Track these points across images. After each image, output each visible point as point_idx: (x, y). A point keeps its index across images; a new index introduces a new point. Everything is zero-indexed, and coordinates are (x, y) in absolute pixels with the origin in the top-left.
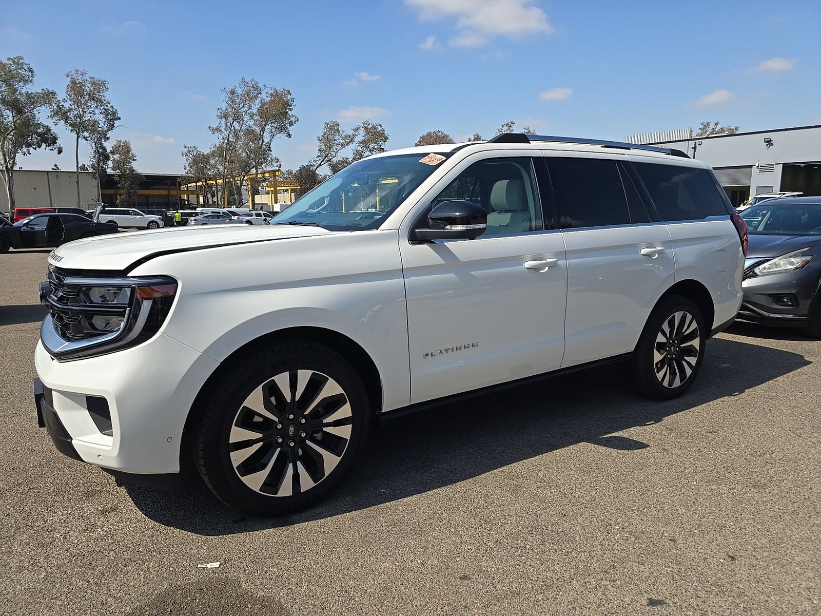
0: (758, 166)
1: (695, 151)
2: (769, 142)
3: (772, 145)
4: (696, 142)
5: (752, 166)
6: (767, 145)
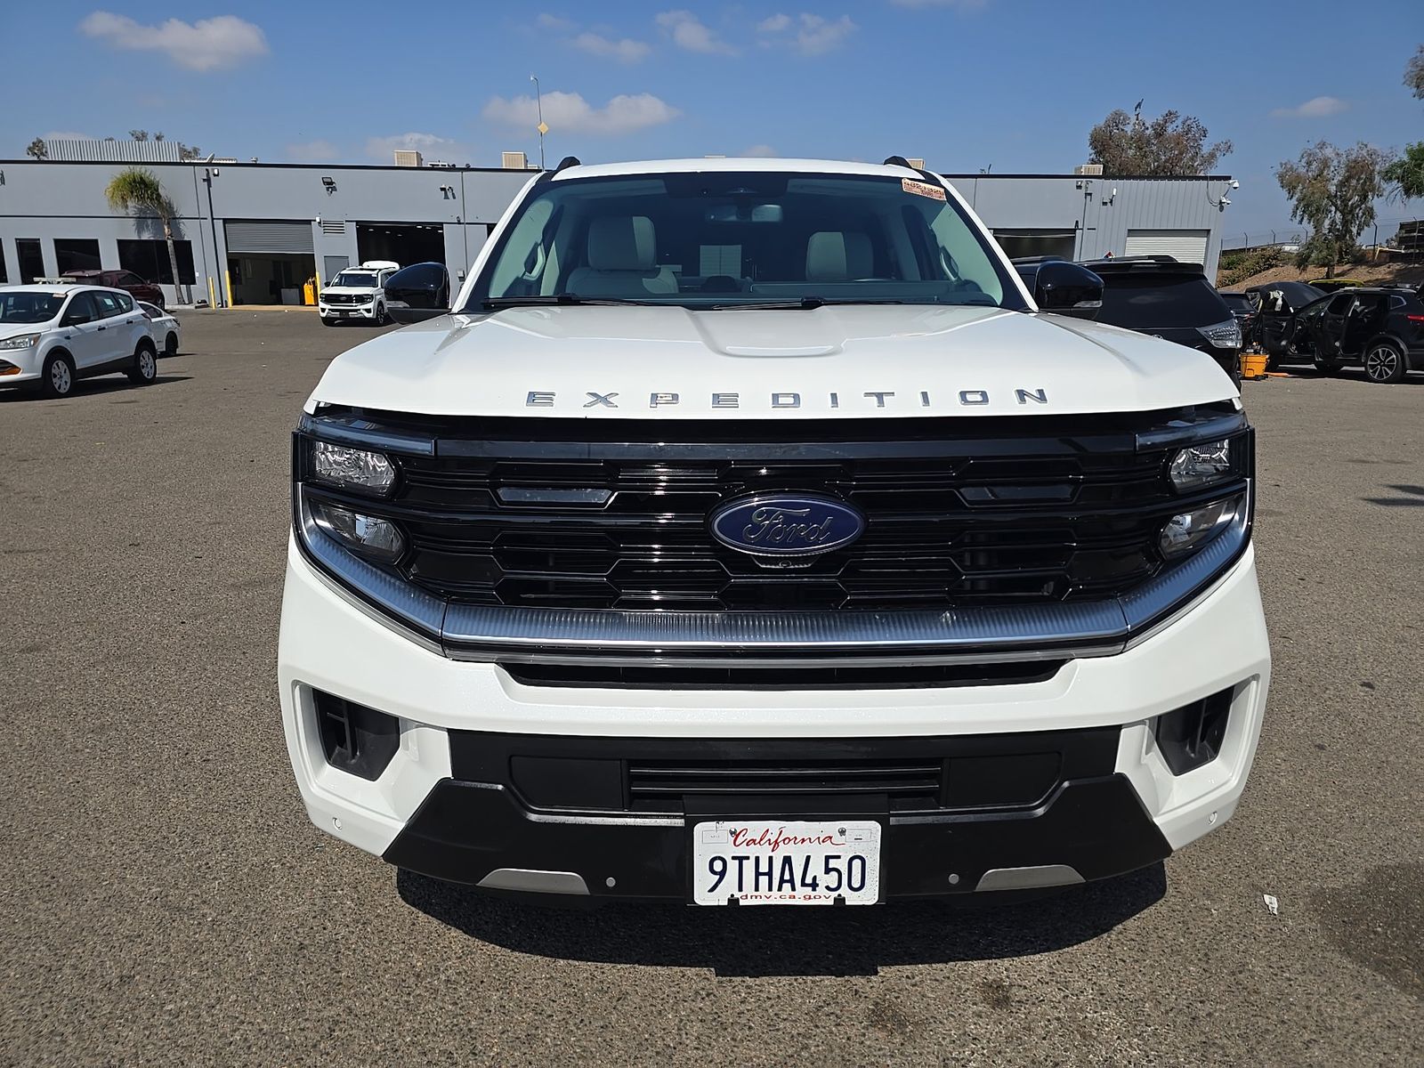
0: (320, 223)
1: (209, 186)
2: (330, 184)
3: (334, 189)
4: (207, 170)
5: (311, 221)
6: (328, 189)
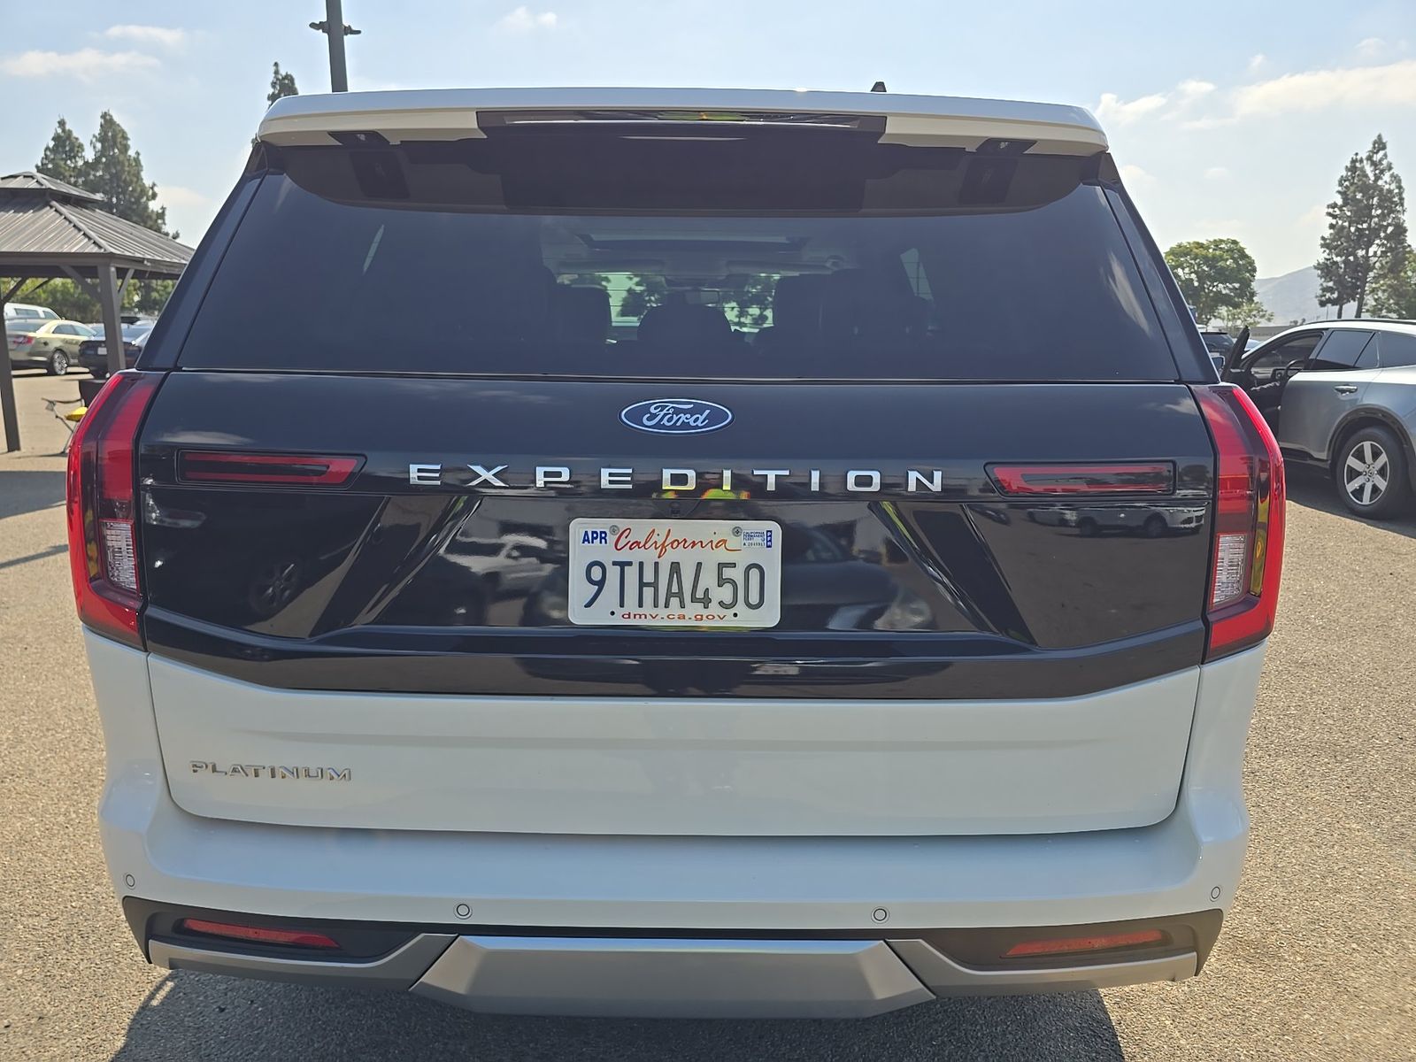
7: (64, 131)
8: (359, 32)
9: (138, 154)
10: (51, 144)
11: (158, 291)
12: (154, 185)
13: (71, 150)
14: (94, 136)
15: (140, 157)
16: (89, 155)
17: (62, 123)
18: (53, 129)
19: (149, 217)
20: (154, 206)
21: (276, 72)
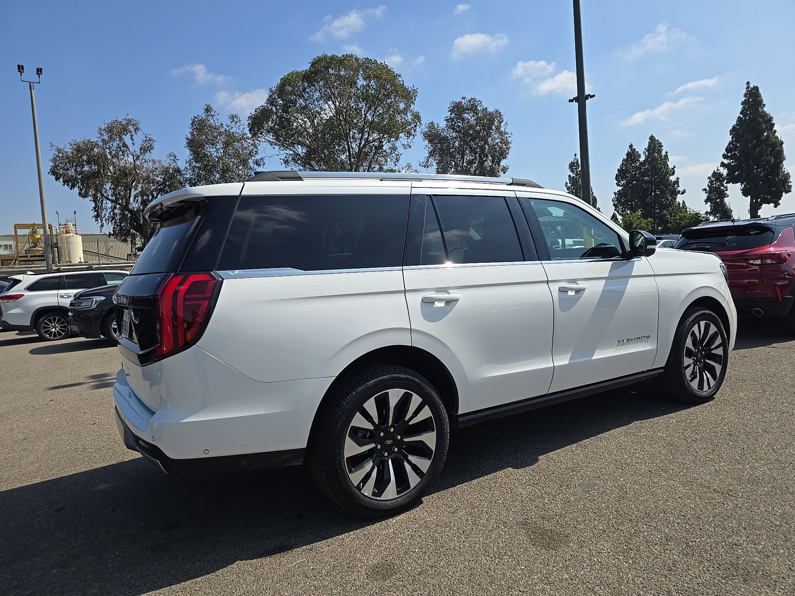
7: (631, 150)
8: (594, 96)
9: (667, 152)
10: (625, 157)
11: (671, 223)
12: (674, 167)
13: (635, 158)
14: (646, 149)
15: (668, 154)
16: (642, 158)
17: (631, 146)
18: (627, 149)
19: (670, 184)
20: (672, 178)
21: (748, 88)
